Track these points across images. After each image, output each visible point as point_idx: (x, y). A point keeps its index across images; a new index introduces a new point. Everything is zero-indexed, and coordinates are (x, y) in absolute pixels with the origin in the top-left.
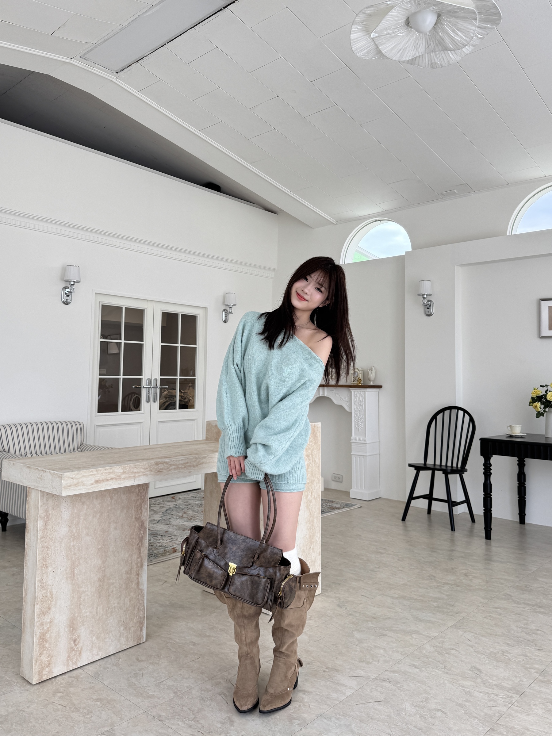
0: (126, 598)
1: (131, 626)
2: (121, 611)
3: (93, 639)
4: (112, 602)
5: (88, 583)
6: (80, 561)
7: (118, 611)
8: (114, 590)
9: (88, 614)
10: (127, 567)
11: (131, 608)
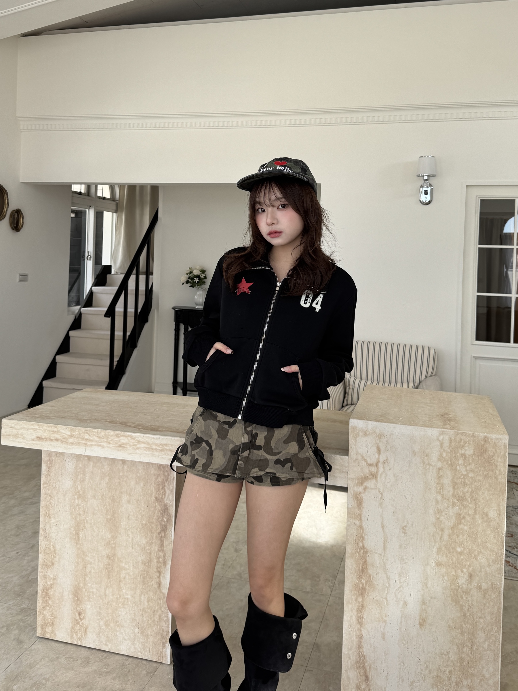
0: (143, 596)
1: (149, 633)
2: (136, 608)
3: (101, 623)
4: (124, 591)
5: (95, 555)
6: (85, 525)
7: (131, 606)
8: (127, 577)
9: (95, 590)
10: (144, 556)
11: (149, 611)
